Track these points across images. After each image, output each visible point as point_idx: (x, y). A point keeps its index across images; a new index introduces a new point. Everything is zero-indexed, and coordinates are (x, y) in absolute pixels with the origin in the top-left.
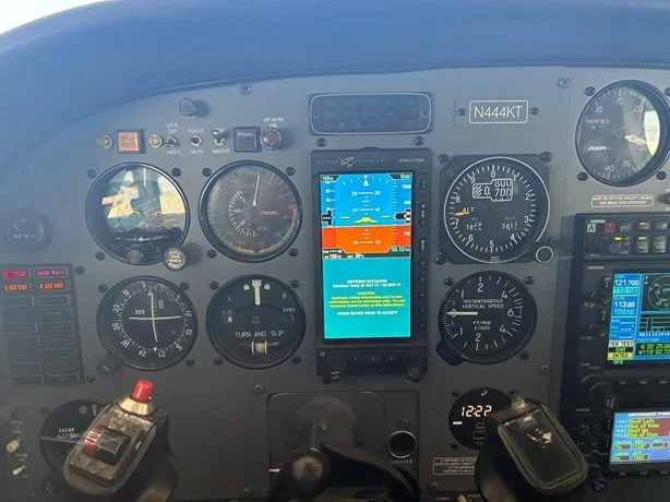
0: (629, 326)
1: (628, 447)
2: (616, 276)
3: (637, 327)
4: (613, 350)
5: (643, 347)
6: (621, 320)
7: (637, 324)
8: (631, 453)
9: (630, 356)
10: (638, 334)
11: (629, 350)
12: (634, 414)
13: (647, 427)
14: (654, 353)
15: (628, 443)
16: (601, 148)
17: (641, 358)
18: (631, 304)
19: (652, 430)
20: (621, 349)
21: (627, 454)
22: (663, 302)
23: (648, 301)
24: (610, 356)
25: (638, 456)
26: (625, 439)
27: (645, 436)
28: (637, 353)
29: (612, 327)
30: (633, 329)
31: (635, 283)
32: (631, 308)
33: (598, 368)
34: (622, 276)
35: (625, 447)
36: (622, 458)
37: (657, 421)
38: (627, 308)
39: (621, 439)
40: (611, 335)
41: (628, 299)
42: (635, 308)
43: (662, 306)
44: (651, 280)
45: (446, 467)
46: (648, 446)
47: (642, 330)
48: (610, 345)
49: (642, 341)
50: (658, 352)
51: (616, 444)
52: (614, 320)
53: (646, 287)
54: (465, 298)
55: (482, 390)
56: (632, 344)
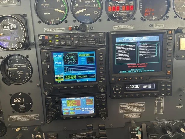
0: (61, 70)
1: (68, 109)
2: (54, 54)
3: (63, 71)
4: (57, 78)
5: (66, 77)
6: (58, 68)
7: (63, 69)
8: (69, 111)
9: (63, 80)
10: (64, 73)
11: (62, 78)
12: (68, 99)
13: (72, 103)
14: (71, 79)
15: (67, 108)
16: (48, 14)
17: (66, 80)
18: (60, 63)
19: (75, 104)
20: (59, 77)
21: (68, 112)
22: (71, 62)
23: (66, 62)
24: (56, 80)
25: (72, 113)
26: (66, 107)
27: (73, 106)
28: (65, 79)
29: (55, 71)
30: (62, 71)
31: (60, 56)
32: (60, 64)
33: (50, 84)
34: (56, 54)
35: (67, 109)
36: (67, 113)
37: (76, 101)
38: (59, 64)
39: (65, 107)
40: (55, 73)
41: (59, 61)
42: (62, 64)
43: (70, 63)
44: (65, 55)
45: (12, 119)
46: (74, 109)
47: (66, 71)
48: (56, 77)
49: (66, 75)
50: (72, 78)
51: (64, 109)
52: (55, 68)
53: (64, 57)
54: (13, 64)
55: (19, 93)
56: (63, 76)
